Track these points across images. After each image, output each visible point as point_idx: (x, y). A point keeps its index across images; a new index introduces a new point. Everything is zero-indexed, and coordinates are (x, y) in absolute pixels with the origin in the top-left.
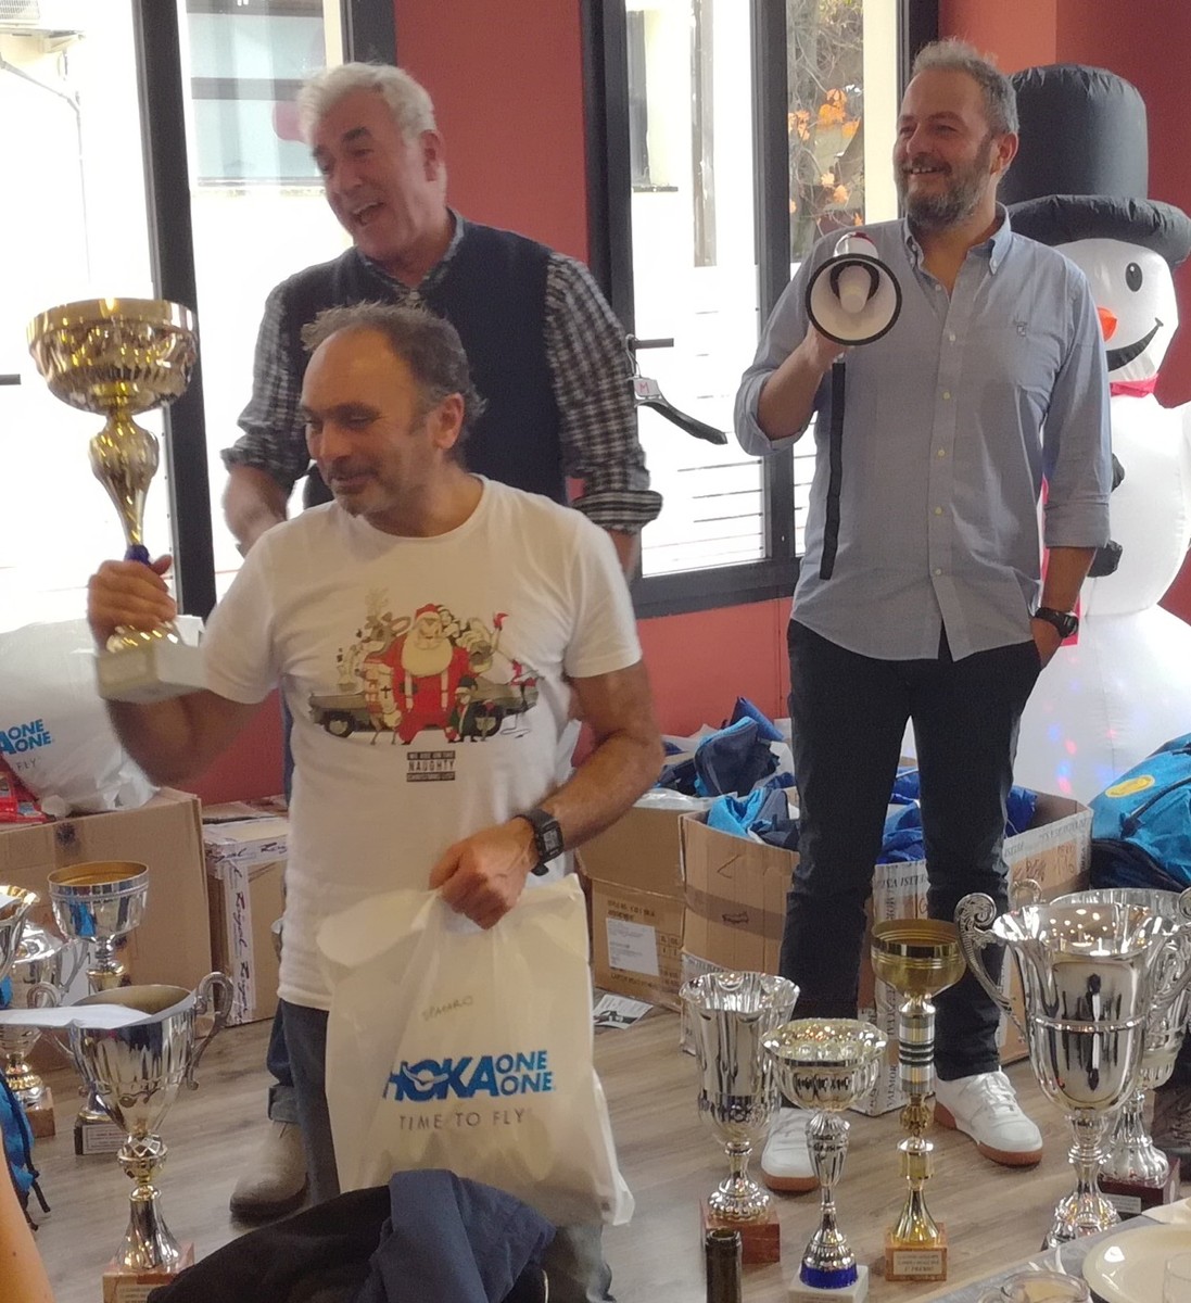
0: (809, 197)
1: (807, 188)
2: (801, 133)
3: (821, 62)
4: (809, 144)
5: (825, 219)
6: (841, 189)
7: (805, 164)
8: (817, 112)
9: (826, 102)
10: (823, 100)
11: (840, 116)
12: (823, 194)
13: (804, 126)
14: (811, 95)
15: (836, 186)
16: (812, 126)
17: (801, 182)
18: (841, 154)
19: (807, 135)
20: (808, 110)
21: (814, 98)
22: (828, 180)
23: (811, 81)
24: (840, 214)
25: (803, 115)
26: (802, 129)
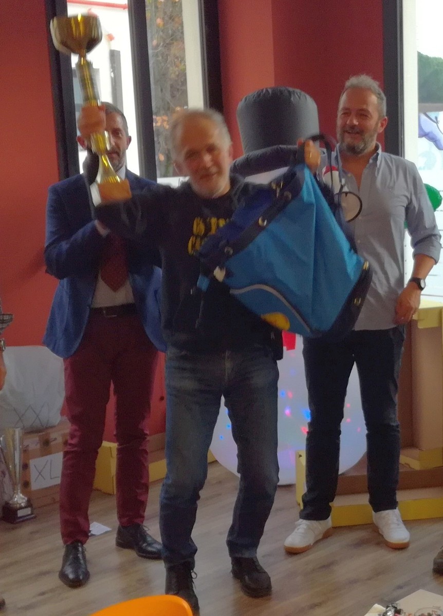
10: (174, 111)
13: (166, 123)
20: (167, 115)
21: (169, 110)
23: (168, 103)
25: (165, 118)
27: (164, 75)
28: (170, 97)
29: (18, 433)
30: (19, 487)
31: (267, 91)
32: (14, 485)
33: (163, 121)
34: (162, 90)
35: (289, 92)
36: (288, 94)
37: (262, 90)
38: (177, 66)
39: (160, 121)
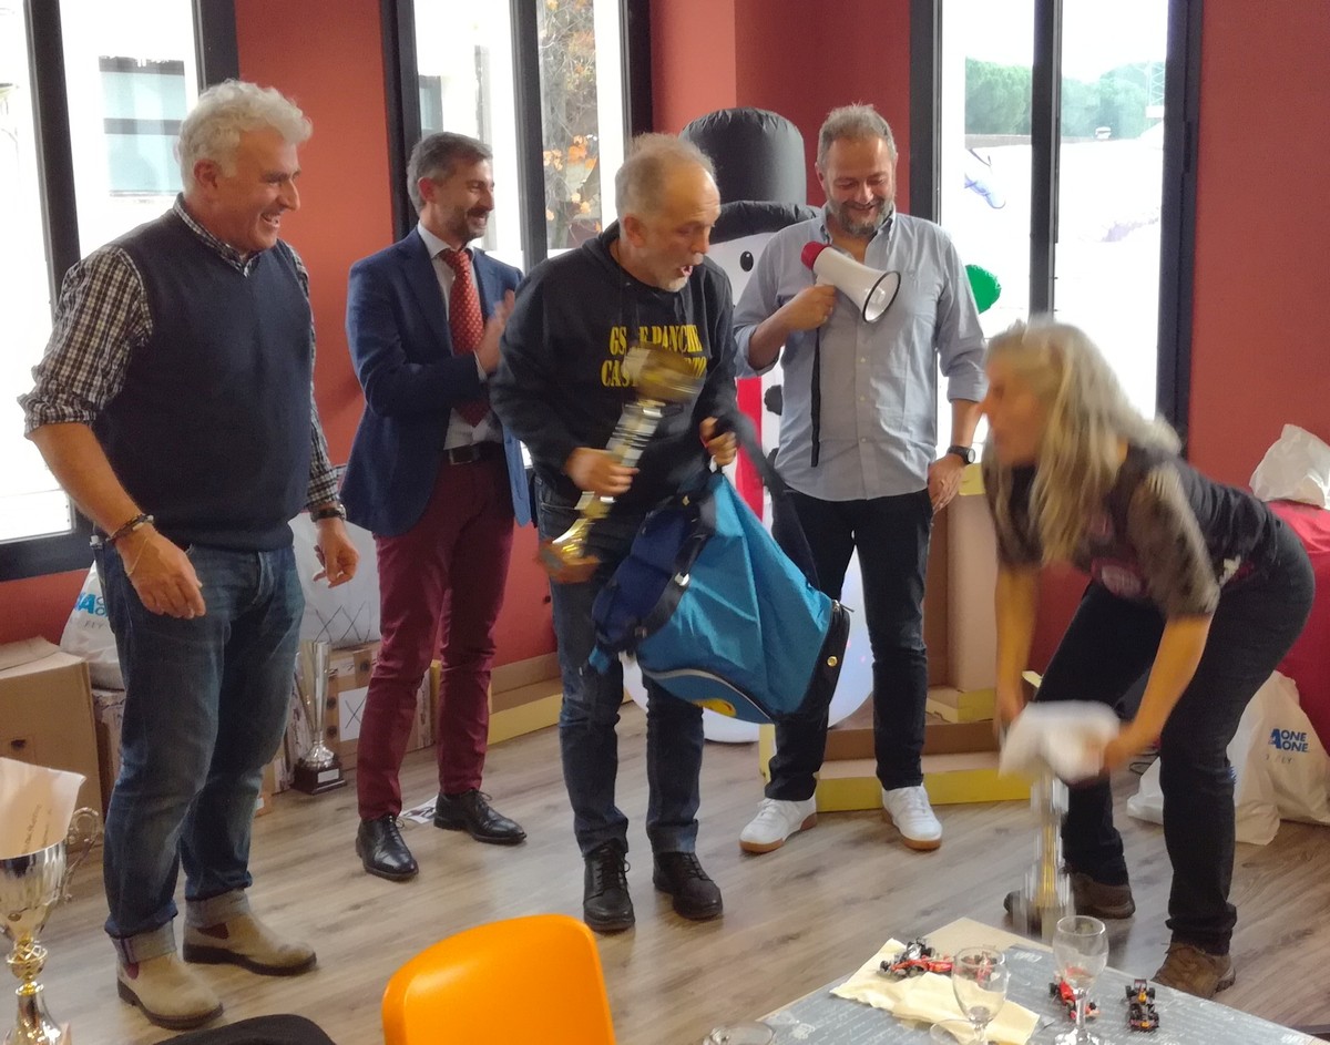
0: (563, 208)
1: (562, 203)
2: (557, 165)
3: (570, 119)
4: (562, 173)
5: (575, 226)
6: (585, 206)
7: (560, 187)
8: (567, 152)
9: (574, 145)
10: (572, 144)
11: (583, 154)
12: (574, 208)
13: (558, 160)
14: (563, 139)
15: (582, 202)
16: (564, 161)
17: (557, 199)
18: (585, 181)
19: (560, 167)
20: (560, 149)
21: (564, 141)
22: (576, 198)
23: (563, 129)
24: (585, 222)
25: (558, 153)
26: (557, 162)
27: (557, 85)
28: (565, 120)
29: (322, 650)
30: (321, 735)
31: (724, 113)
32: (314, 731)
33: (554, 157)
34: (553, 109)
35: (760, 117)
36: (757, 120)
37: (718, 113)
38: (576, 72)
39: (548, 157)
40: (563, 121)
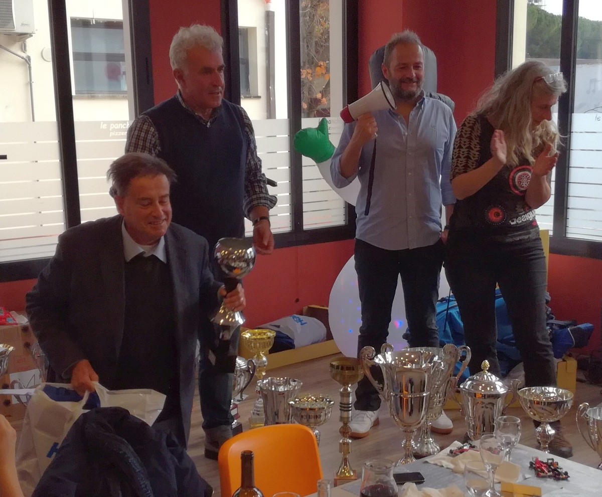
0: (312, 102)
1: (311, 99)
2: (309, 77)
3: (317, 52)
4: (312, 82)
5: (318, 110)
6: (324, 100)
7: (310, 90)
8: (315, 70)
9: (319, 66)
10: (317, 65)
11: (324, 71)
12: (317, 101)
13: (310, 75)
15: (322, 98)
16: (313, 75)
17: (308, 96)
18: (324, 87)
19: (311, 79)
20: (311, 69)
21: (313, 64)
22: (319, 96)
23: (313, 58)
24: (324, 109)
25: (310, 71)
26: (309, 76)
27: (310, 33)
28: (314, 53)
33: (308, 73)
34: (308, 46)
38: (321, 25)
39: (305, 73)
40: (313, 53)
